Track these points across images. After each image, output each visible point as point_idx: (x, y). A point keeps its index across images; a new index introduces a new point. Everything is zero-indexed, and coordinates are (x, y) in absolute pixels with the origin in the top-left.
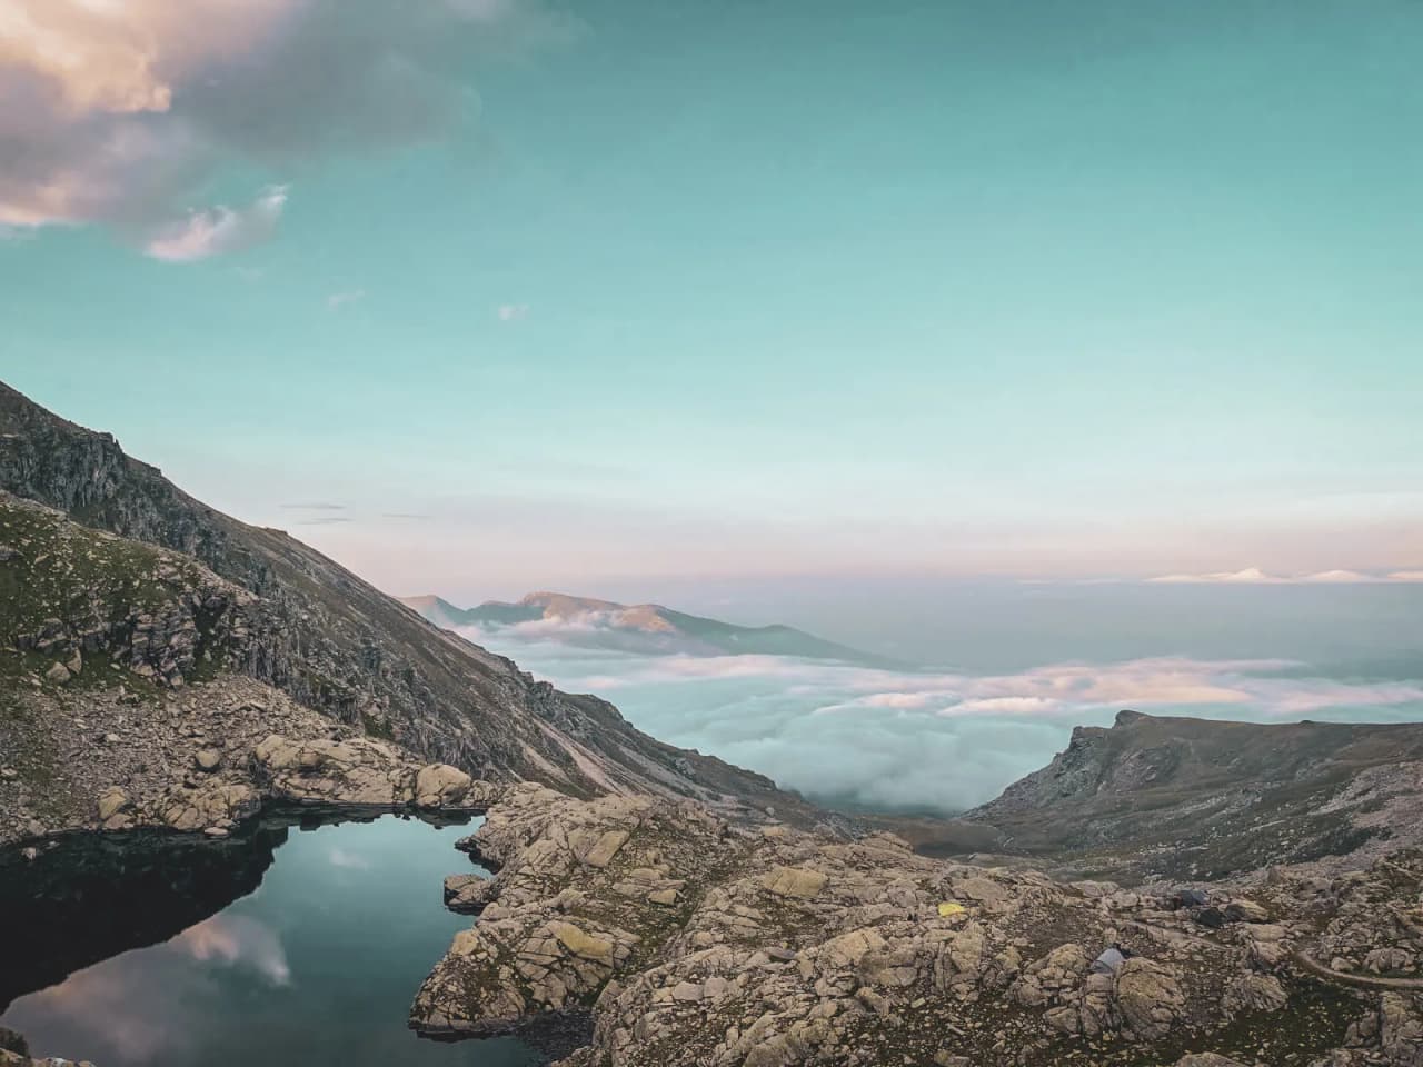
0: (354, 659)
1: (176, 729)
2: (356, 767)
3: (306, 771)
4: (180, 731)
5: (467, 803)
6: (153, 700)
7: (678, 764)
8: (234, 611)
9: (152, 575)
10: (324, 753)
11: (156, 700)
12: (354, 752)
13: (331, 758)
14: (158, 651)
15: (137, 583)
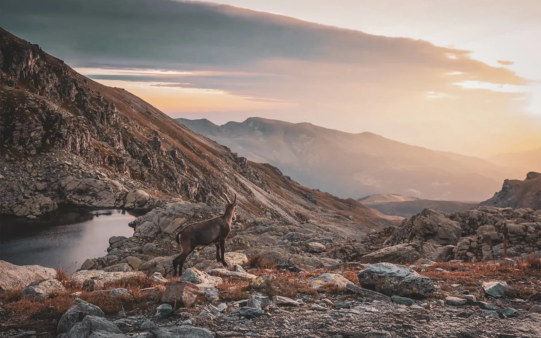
0: (148, 146)
1: (30, 173)
2: (102, 190)
3: (80, 192)
4: (31, 174)
5: (146, 207)
6: (21, 161)
7: (308, 196)
8: (61, 121)
9: (24, 106)
10: (90, 184)
11: (22, 161)
12: (103, 184)
13: (92, 186)
14: (25, 140)
15: (17, 109)
